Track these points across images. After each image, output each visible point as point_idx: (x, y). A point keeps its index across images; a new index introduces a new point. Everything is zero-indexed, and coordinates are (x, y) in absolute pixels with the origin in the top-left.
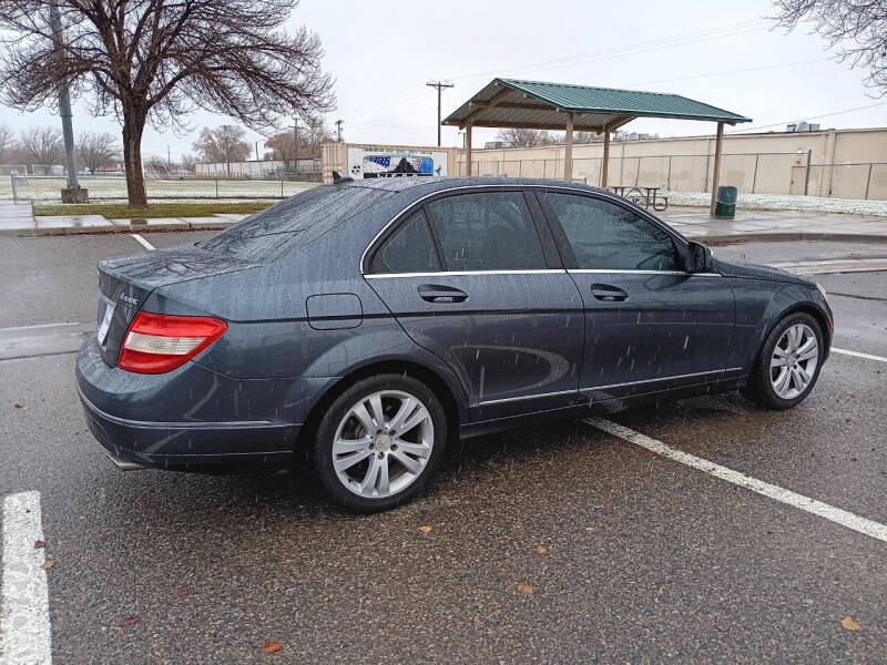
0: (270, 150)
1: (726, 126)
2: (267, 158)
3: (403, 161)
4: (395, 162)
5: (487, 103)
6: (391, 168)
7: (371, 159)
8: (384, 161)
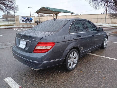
0: (3, 17)
1: (72, 14)
2: (2, 18)
3: (27, 18)
4: (26, 18)
5: (41, 10)
6: (26, 19)
7: (23, 18)
8: (25, 18)
